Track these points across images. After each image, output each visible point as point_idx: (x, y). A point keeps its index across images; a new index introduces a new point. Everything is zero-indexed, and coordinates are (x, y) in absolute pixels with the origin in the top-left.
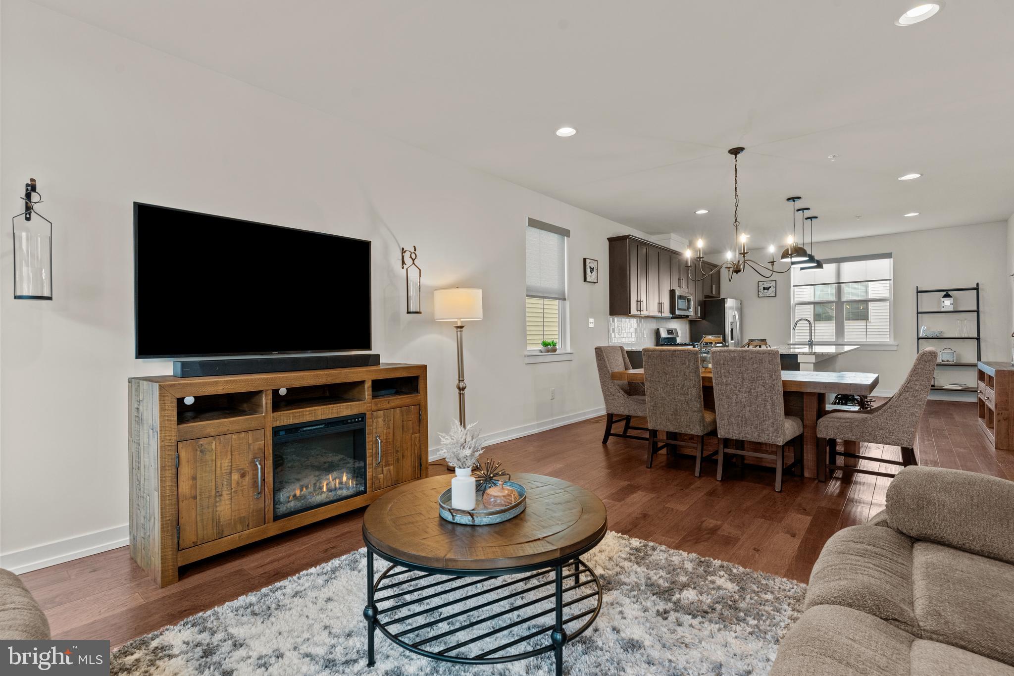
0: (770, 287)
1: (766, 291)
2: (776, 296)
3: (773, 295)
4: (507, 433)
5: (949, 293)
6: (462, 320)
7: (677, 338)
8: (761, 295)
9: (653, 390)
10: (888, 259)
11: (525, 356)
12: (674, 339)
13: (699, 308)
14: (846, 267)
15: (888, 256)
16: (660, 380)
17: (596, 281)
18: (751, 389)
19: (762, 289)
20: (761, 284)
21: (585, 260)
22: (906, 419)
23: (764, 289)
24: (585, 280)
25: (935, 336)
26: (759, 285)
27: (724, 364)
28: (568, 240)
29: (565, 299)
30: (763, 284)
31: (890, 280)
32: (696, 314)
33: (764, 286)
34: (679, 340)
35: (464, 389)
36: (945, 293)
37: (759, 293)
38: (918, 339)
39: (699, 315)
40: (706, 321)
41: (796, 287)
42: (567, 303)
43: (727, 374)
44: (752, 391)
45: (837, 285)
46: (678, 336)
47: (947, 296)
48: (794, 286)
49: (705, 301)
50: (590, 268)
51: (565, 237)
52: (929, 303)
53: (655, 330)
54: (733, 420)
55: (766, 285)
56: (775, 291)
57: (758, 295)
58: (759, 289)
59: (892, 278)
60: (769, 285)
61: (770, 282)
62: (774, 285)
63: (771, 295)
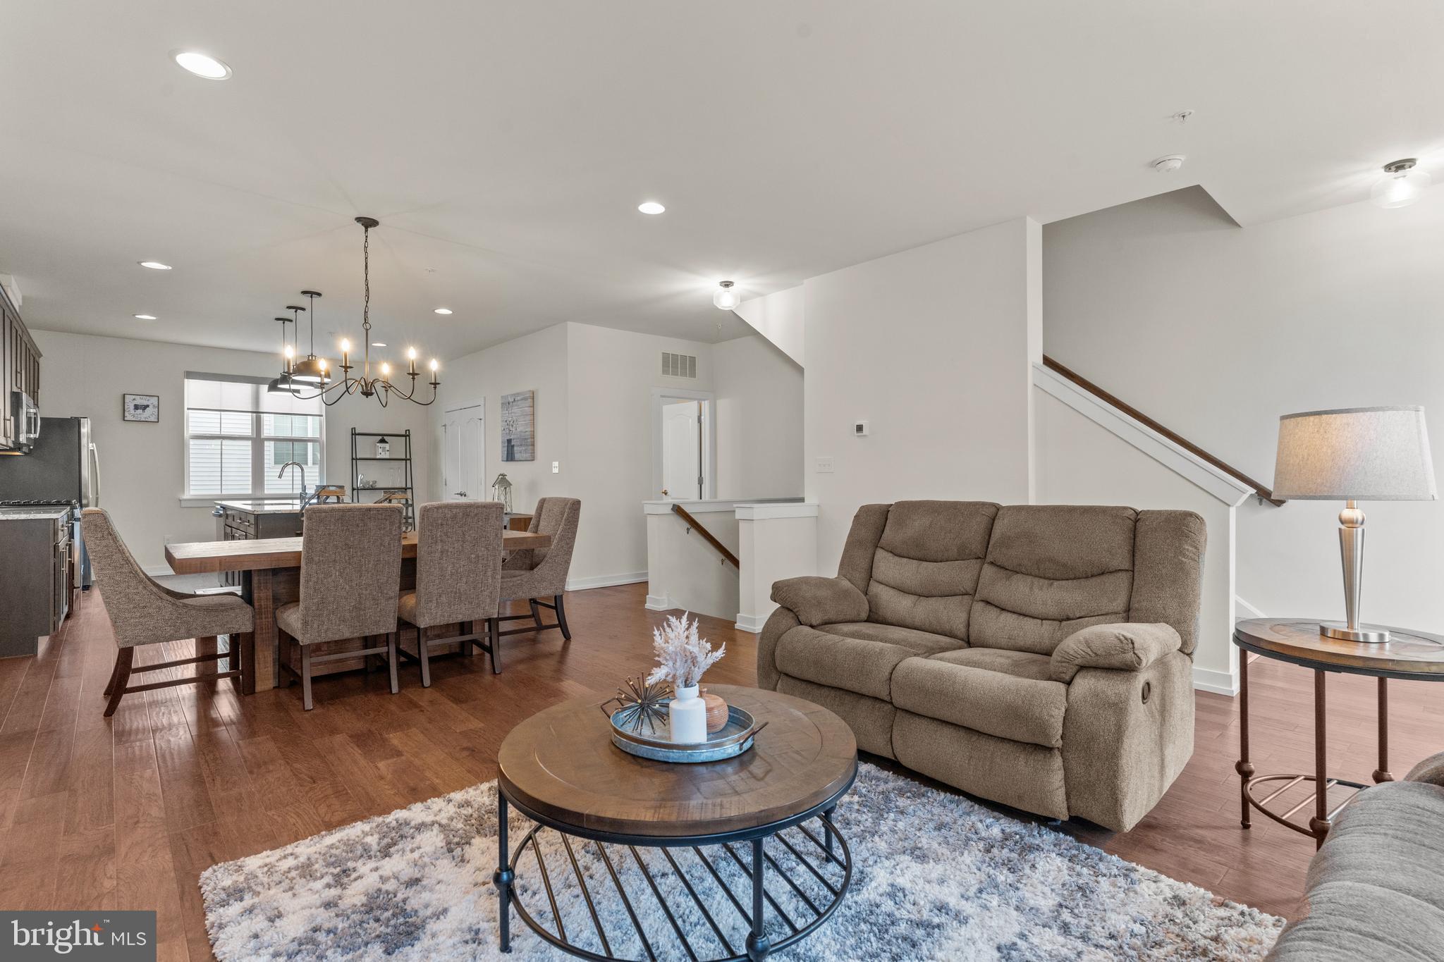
0: (148, 406)
1: (140, 411)
2: (159, 422)
5: (385, 437)
8: (128, 417)
9: (322, 576)
16: (338, 558)
18: (471, 554)
19: (132, 407)
20: (129, 398)
23: (136, 407)
25: (369, 486)
26: (126, 401)
27: (442, 525)
30: (134, 399)
33: (136, 402)
36: (380, 437)
37: (126, 414)
38: (356, 488)
41: (190, 411)
43: (444, 537)
44: (473, 556)
45: (254, 414)
47: (383, 441)
48: (189, 409)
54: (444, 599)
55: (139, 401)
56: (157, 414)
57: (124, 416)
58: (126, 407)
59: (324, 414)
60: (145, 403)
61: (148, 398)
62: (156, 403)
63: (150, 419)
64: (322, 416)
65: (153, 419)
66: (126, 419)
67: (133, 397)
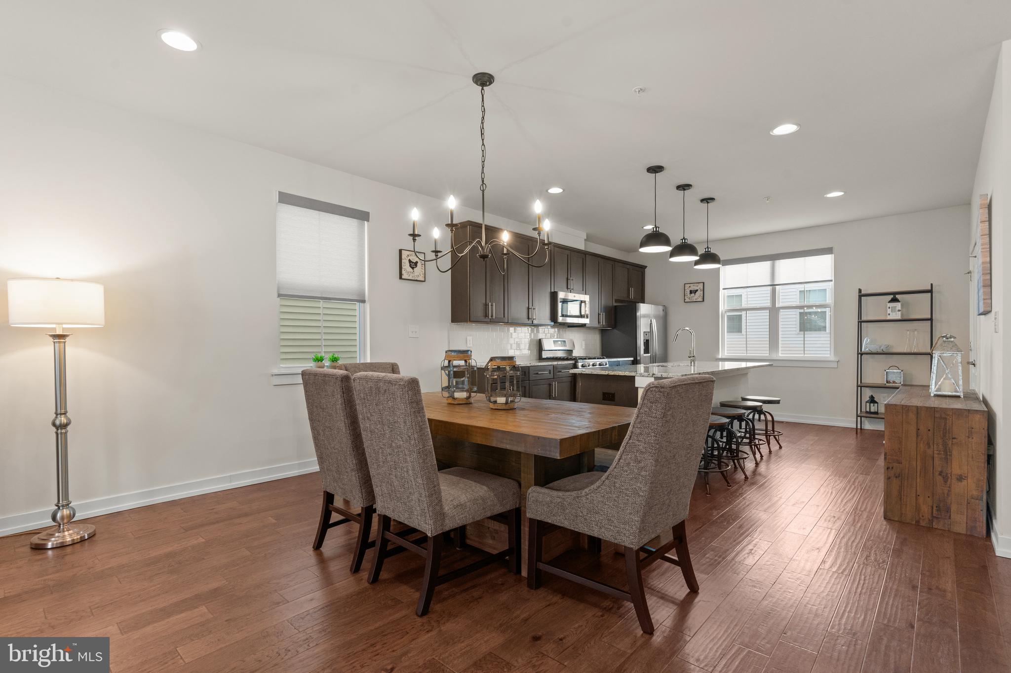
0: (697, 290)
1: (693, 295)
2: (703, 301)
3: (700, 299)
4: (231, 478)
5: (897, 296)
6: (65, 326)
7: (574, 351)
8: (687, 300)
10: (830, 255)
11: (273, 375)
13: (603, 314)
14: (783, 265)
15: (828, 251)
17: (421, 278)
19: (689, 292)
20: (687, 286)
21: (400, 251)
22: (628, 500)
23: (691, 292)
24: (401, 278)
25: (879, 351)
26: (686, 288)
28: (368, 226)
29: (363, 301)
30: (690, 287)
31: (831, 281)
32: (599, 322)
33: (691, 289)
34: (577, 353)
35: (64, 426)
36: (892, 296)
37: (686, 298)
38: (861, 354)
39: (603, 323)
40: (617, 330)
41: (726, 290)
42: (367, 306)
45: (771, 287)
46: (575, 348)
47: (894, 300)
48: (724, 289)
49: (615, 306)
50: (410, 261)
51: (366, 222)
52: (872, 309)
53: (537, 341)
55: (693, 288)
56: (702, 295)
57: (684, 299)
58: (686, 292)
59: (833, 279)
60: (696, 288)
61: (697, 284)
62: (702, 288)
63: (698, 300)
66: (685, 301)
67: (689, 285)
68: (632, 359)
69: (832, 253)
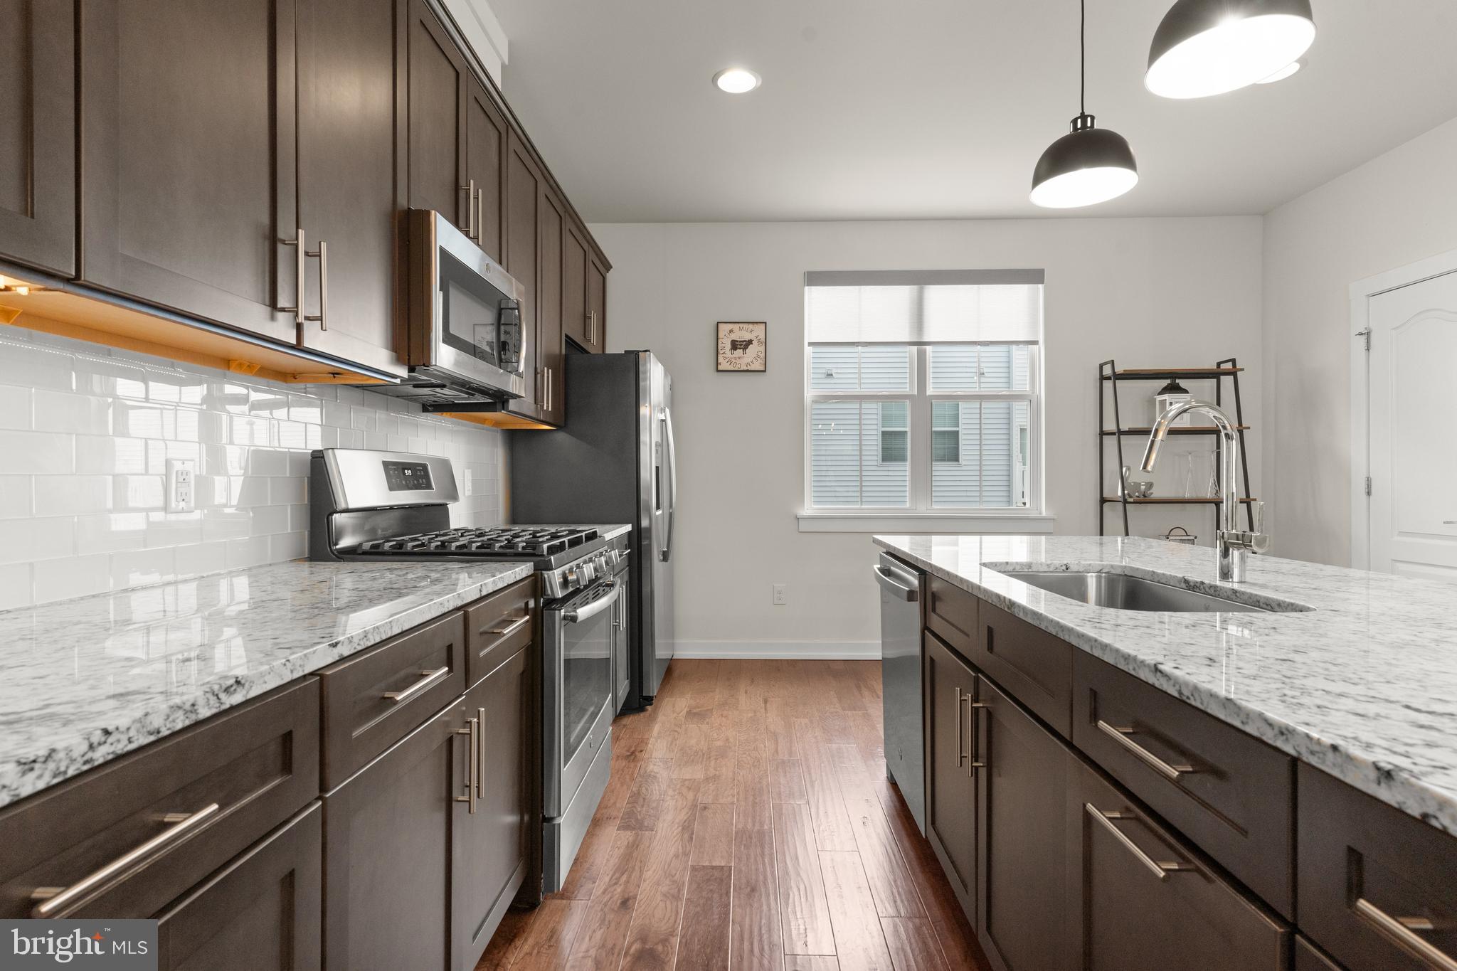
0: (750, 342)
1: (739, 352)
2: (764, 371)
7: (452, 507)
8: (722, 364)
10: (1037, 286)
12: (437, 513)
13: (548, 374)
14: (936, 294)
15: (1033, 276)
19: (728, 346)
20: (724, 329)
23: (735, 345)
26: (721, 335)
30: (731, 331)
31: (1038, 343)
32: (537, 399)
33: (734, 337)
34: (459, 516)
37: (721, 359)
39: (548, 405)
40: (571, 433)
41: (815, 348)
45: (916, 347)
46: (454, 497)
47: (1174, 389)
48: (812, 345)
55: (741, 334)
56: (762, 356)
57: (717, 364)
58: (720, 345)
59: (1041, 338)
60: (747, 337)
61: (751, 326)
62: (762, 336)
63: (753, 367)
64: (1035, 343)
65: (758, 366)
66: (720, 368)
67: (730, 326)
68: (628, 528)
69: (1042, 282)
